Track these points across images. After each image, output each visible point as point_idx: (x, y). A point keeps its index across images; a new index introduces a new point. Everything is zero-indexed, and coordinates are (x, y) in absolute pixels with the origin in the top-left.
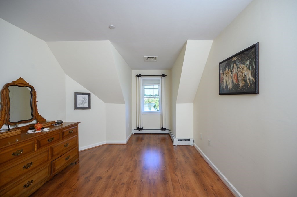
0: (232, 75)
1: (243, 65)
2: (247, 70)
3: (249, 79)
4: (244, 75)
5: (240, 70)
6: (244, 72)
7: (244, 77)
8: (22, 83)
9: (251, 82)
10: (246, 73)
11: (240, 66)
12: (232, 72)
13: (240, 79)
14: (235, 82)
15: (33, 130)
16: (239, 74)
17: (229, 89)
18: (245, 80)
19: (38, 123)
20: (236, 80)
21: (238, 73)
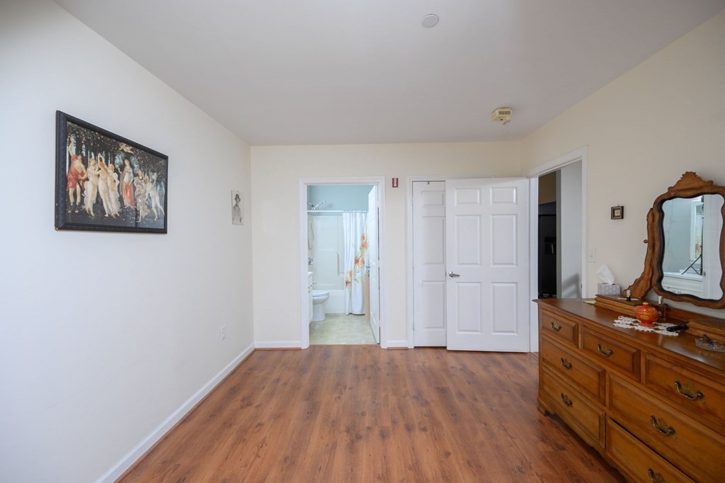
0: (118, 182)
1: (147, 177)
2: (152, 189)
3: (156, 208)
4: (147, 195)
5: (140, 181)
6: (148, 190)
7: (147, 200)
8: (687, 187)
9: (159, 213)
10: (152, 194)
11: (140, 172)
12: (119, 174)
13: (140, 201)
14: (127, 202)
15: (631, 320)
16: (137, 189)
17: (107, 215)
18: (149, 207)
19: (645, 303)
20: (130, 197)
21: (135, 185)
